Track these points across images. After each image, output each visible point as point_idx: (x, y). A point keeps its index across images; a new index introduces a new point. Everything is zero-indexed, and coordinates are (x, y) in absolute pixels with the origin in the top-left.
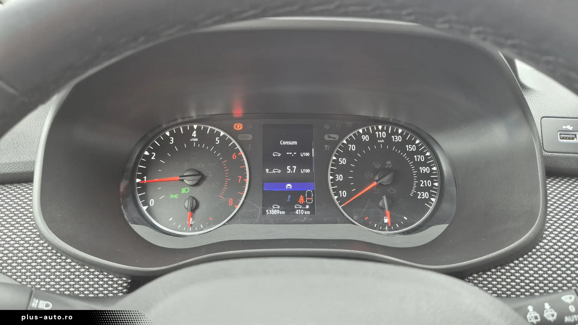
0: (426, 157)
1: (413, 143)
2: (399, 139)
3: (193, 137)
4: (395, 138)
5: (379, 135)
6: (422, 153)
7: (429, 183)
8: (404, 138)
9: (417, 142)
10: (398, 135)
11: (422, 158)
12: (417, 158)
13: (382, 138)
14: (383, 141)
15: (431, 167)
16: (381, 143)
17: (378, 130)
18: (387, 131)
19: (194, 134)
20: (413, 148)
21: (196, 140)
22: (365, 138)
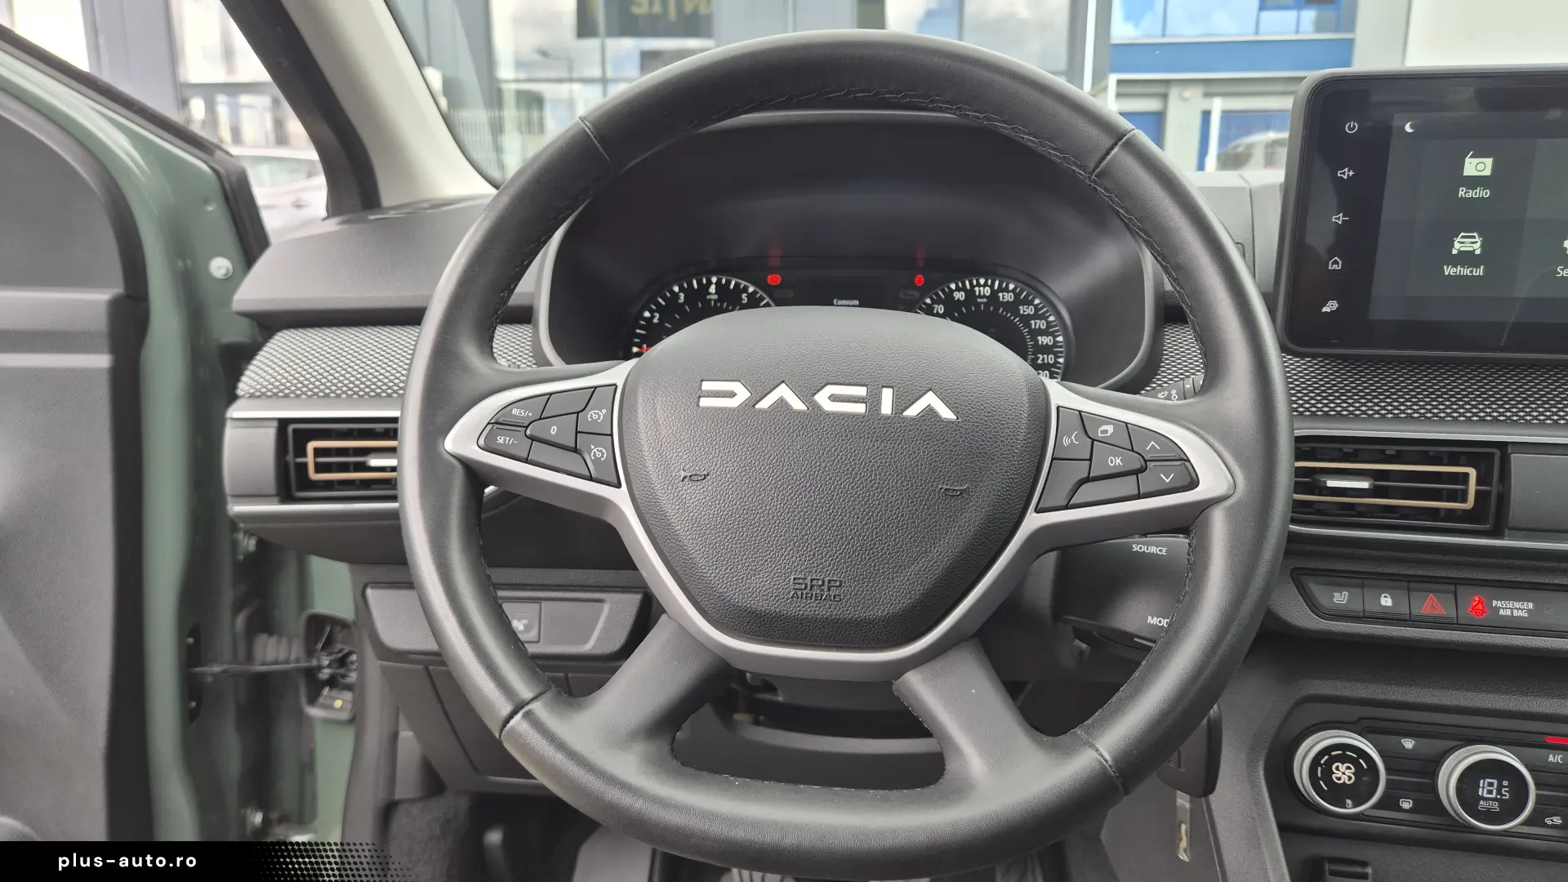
0: (1048, 323)
1: (1031, 303)
2: (1008, 297)
3: (711, 294)
4: (1003, 296)
5: (980, 291)
6: (1043, 317)
7: (1050, 359)
8: (1017, 296)
9: (1037, 301)
10: (1008, 292)
11: (1042, 324)
12: (1036, 324)
13: (984, 296)
14: (985, 300)
15: (1055, 337)
16: (981, 303)
17: (979, 285)
18: (992, 287)
19: (712, 289)
20: (1030, 310)
21: (716, 297)
22: (960, 296)
